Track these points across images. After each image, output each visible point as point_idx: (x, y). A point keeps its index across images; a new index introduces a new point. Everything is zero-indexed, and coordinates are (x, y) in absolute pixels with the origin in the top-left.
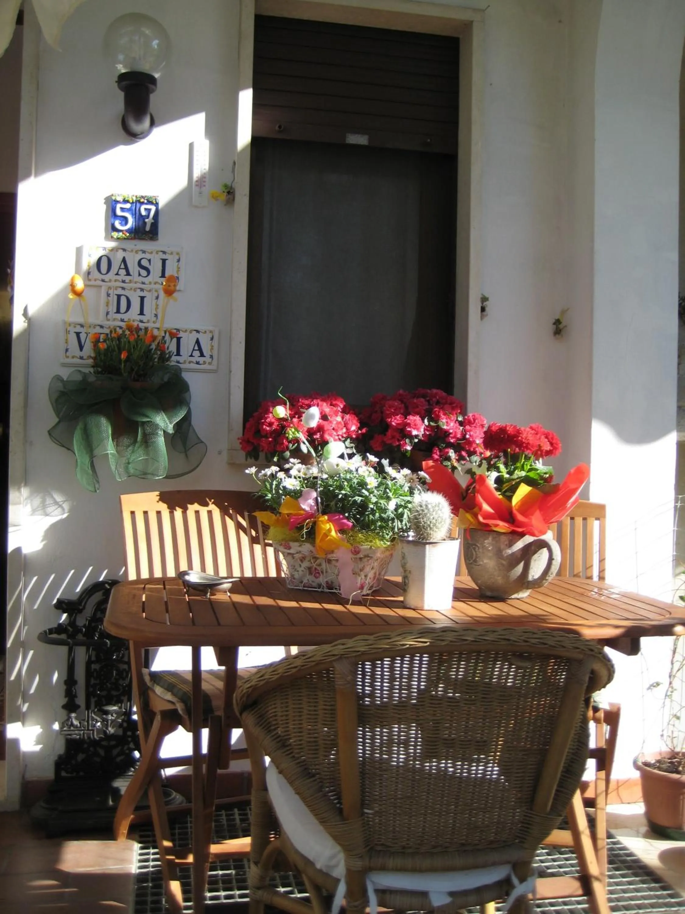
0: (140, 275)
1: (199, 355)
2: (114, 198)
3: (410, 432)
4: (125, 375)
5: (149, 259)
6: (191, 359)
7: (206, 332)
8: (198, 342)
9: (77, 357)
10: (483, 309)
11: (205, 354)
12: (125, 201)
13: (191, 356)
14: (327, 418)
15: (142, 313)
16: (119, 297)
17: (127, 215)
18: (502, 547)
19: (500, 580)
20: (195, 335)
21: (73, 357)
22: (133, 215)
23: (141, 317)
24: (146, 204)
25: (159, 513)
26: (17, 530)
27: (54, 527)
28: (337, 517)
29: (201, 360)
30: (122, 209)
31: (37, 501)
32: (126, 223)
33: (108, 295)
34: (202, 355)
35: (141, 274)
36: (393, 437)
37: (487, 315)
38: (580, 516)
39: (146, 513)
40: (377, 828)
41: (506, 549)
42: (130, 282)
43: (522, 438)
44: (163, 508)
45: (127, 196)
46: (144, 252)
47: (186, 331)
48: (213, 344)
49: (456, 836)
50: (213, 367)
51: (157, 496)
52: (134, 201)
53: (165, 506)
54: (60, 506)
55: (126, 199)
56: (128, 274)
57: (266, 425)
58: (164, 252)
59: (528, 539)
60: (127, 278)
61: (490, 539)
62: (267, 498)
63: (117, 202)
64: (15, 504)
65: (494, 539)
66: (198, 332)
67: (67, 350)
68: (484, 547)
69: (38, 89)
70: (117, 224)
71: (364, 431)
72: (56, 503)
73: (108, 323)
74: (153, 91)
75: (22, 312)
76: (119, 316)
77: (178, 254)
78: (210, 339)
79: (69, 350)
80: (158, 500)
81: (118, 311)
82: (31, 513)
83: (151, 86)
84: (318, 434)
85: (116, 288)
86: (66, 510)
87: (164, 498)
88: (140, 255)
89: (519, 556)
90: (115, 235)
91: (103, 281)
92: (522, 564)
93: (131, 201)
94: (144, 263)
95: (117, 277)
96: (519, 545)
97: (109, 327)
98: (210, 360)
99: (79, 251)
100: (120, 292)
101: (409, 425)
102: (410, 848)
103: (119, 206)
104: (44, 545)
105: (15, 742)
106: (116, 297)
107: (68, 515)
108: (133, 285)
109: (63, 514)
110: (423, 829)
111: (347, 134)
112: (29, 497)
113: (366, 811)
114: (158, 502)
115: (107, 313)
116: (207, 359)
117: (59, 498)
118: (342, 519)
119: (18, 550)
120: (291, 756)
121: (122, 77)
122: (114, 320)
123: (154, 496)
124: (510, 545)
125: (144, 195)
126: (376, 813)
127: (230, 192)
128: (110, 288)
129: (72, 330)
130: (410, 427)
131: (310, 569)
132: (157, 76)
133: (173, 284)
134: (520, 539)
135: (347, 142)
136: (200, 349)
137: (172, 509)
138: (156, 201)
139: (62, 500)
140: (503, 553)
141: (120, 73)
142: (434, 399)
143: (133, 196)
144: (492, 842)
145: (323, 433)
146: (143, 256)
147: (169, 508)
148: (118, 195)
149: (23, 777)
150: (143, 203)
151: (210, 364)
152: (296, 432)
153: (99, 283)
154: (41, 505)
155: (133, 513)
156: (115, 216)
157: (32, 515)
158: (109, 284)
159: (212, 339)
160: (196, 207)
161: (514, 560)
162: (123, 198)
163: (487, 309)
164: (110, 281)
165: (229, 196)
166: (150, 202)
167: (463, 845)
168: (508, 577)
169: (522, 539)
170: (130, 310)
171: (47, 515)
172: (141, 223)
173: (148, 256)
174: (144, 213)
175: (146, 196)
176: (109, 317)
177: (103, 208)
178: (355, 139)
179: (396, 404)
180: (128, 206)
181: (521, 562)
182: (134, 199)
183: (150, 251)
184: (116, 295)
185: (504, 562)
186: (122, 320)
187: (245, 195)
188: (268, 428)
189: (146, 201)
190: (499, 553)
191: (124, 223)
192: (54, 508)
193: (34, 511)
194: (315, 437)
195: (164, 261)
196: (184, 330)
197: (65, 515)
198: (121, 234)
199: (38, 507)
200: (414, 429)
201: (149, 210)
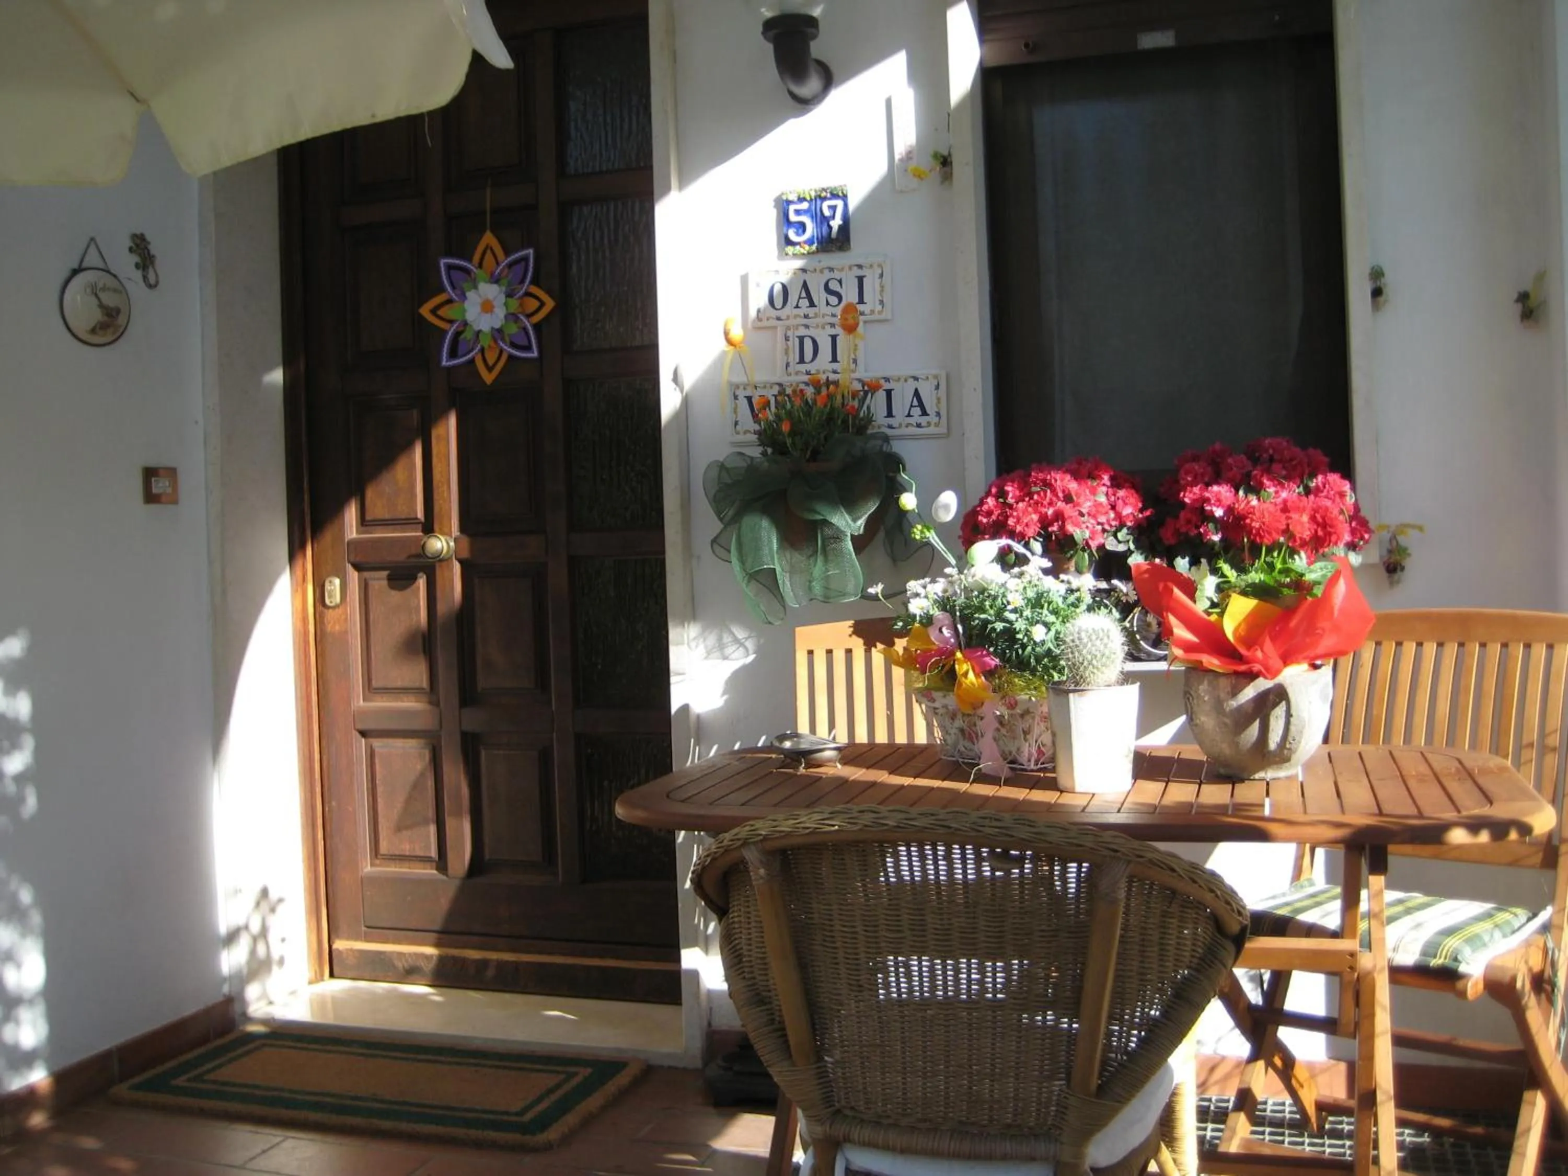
0: (828, 304)
1: (920, 413)
2: (784, 198)
3: (1212, 512)
4: (796, 454)
5: (839, 278)
6: (910, 420)
7: (927, 378)
8: (917, 394)
9: (749, 432)
10: (1377, 293)
11: (928, 411)
12: (801, 200)
13: (909, 415)
14: (1072, 497)
15: (834, 359)
16: (801, 339)
17: (805, 219)
18: (1222, 695)
19: (1225, 749)
20: (912, 385)
21: (746, 432)
22: (812, 217)
23: (835, 366)
24: (830, 199)
25: (849, 652)
26: (682, 681)
27: (736, 675)
28: (979, 653)
29: (923, 420)
30: (798, 212)
31: (712, 639)
32: (804, 231)
33: (787, 339)
34: (924, 413)
35: (831, 303)
36: (1189, 521)
37: (1386, 301)
38: (1541, 641)
39: (829, 652)
40: (841, 1084)
41: (1227, 700)
42: (816, 316)
43: (1252, 520)
44: (858, 645)
45: (802, 192)
46: (831, 269)
47: (899, 379)
48: (939, 395)
49: (951, 1110)
50: (943, 429)
51: (850, 627)
52: (813, 197)
53: (860, 641)
54: (742, 645)
55: (801, 196)
56: (812, 304)
57: (982, 515)
58: (860, 267)
59: (1262, 684)
60: (811, 311)
61: (1206, 682)
62: (896, 627)
63: (789, 202)
64: (677, 644)
65: (1210, 683)
66: (916, 379)
67: (736, 423)
68: (1199, 695)
69: (675, 61)
70: (792, 236)
71: (1148, 513)
72: (736, 641)
73: (790, 378)
74: (814, 37)
75: (671, 376)
76: (802, 368)
77: (880, 266)
78: (934, 388)
79: (740, 423)
80: (850, 633)
81: (802, 361)
82: (705, 655)
83: (811, 30)
84: (1056, 524)
85: (797, 327)
86: (751, 651)
87: (860, 629)
88: (827, 275)
89: (1250, 710)
90: (790, 250)
91: (779, 319)
92: (1257, 724)
93: (808, 199)
94: (834, 286)
95: (797, 311)
96: (1249, 693)
97: (791, 385)
98: (936, 419)
99: (744, 280)
100: (802, 332)
101: (1208, 500)
102: (889, 1117)
103: (792, 208)
104: (726, 701)
105: (694, 975)
106: (797, 340)
107: (755, 658)
108: (819, 320)
109: (748, 655)
110: (904, 1094)
111: (1138, 36)
112: (702, 635)
113: (826, 1058)
114: (850, 636)
115: (788, 365)
116: (933, 418)
117: (740, 634)
118: (983, 656)
119: (685, 708)
120: (741, 976)
121: (769, 26)
122: (797, 373)
123: (846, 626)
124: (1234, 693)
125: (825, 186)
126: (836, 1063)
127: (945, 162)
128: (788, 328)
129: (741, 394)
130: (1210, 504)
131: (962, 731)
132: (817, 12)
133: (852, 316)
134: (1249, 684)
135: (1139, 47)
136: (921, 405)
137: (869, 645)
138: (842, 193)
139: (744, 636)
140: (1225, 705)
141: (764, 19)
142: (1265, 455)
143: (811, 190)
144: (1009, 1126)
145: (1063, 522)
146: (832, 275)
147: (865, 644)
148: (791, 192)
149: (709, 1025)
150: (825, 199)
151: (937, 425)
152: (925, 530)
153: (774, 323)
154: (717, 645)
155: (811, 653)
156: (789, 223)
157: (706, 658)
158: (787, 323)
159: (937, 387)
160: (901, 192)
161: (1243, 718)
162: (796, 195)
163: (1388, 291)
164: (788, 318)
165: (945, 169)
166: (834, 196)
167: (961, 1122)
168: (1237, 744)
169: (1252, 684)
170: (819, 356)
171: (725, 658)
172: (825, 229)
173: (837, 275)
174: (827, 213)
175: (828, 188)
176: (790, 369)
177: (772, 215)
178: (1151, 40)
179: (1196, 467)
180: (805, 206)
181: (1255, 720)
182: (813, 194)
183: (840, 267)
184: (797, 337)
185: (1227, 721)
186: (808, 373)
187: (967, 164)
188: (985, 520)
189: (829, 195)
190: (1218, 706)
191: (800, 231)
192: (734, 648)
193: (709, 653)
194: (1050, 529)
195: (861, 279)
196: (897, 378)
197: (752, 657)
198: (798, 247)
199: (714, 648)
200: (1218, 507)
201: (833, 208)
